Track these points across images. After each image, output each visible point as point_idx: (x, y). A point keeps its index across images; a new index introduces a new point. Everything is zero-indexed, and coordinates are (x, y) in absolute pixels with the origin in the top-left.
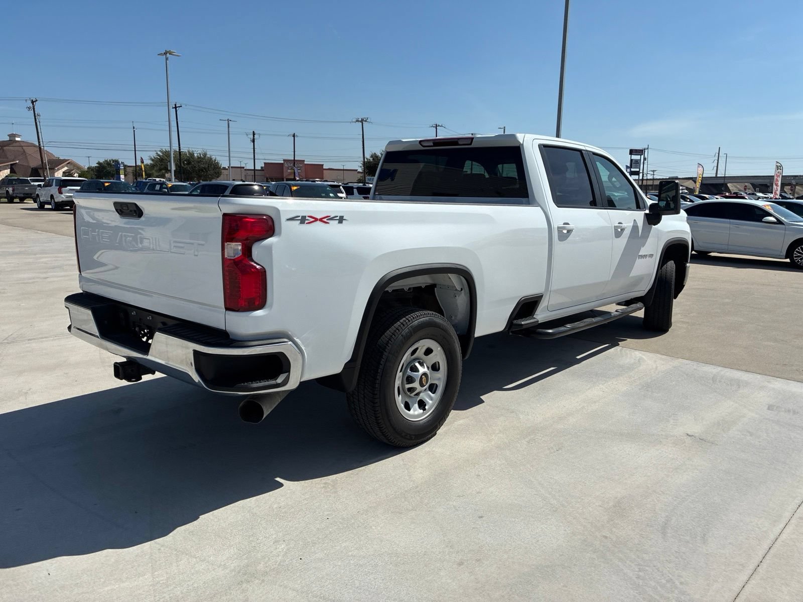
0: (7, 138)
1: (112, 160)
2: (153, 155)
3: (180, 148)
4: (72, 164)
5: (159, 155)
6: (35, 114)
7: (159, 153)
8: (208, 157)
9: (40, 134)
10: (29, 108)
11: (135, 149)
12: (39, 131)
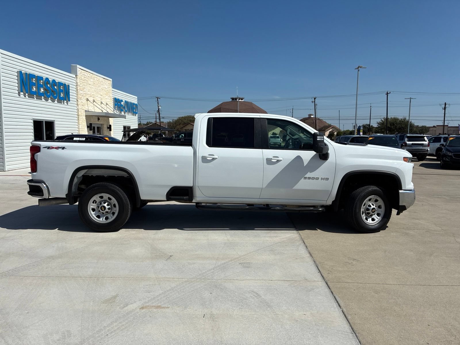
0: (308, 116)
1: (367, 124)
2: (379, 121)
3: (387, 116)
4: (334, 128)
5: (382, 121)
6: (315, 104)
7: (383, 119)
8: (406, 121)
9: (316, 114)
10: (312, 102)
11: (370, 118)
12: (316, 112)
